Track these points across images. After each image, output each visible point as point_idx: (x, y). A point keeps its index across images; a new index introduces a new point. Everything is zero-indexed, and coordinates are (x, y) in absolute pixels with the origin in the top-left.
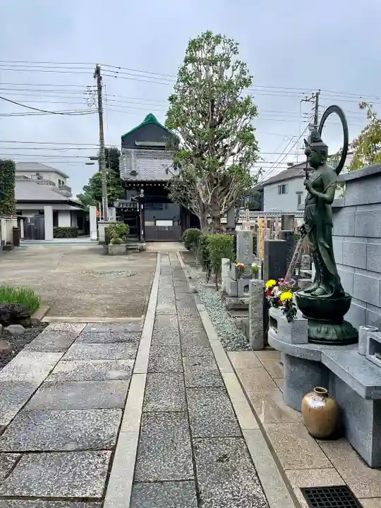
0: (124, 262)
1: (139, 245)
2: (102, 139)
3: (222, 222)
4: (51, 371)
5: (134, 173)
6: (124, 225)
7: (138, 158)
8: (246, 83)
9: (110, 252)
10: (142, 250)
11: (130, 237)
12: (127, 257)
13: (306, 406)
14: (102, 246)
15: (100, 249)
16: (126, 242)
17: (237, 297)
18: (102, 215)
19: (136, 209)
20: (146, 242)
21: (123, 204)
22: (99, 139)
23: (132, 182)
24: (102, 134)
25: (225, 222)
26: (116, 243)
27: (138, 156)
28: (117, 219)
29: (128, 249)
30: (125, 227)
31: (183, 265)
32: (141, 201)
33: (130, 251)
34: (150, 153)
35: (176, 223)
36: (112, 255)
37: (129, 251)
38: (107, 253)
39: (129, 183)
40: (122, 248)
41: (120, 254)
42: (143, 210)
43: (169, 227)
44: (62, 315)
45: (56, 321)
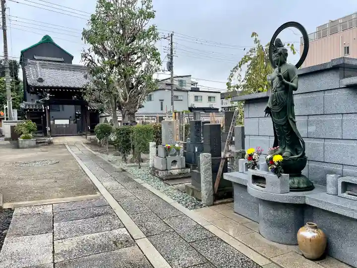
0: (39, 153)
1: (47, 139)
2: (6, 51)
3: (118, 120)
4: (53, 252)
5: (41, 80)
6: (32, 123)
7: (43, 68)
8: (151, 16)
9: (20, 146)
10: (50, 143)
11: (36, 133)
12: (39, 149)
13: (305, 238)
14: (8, 142)
15: (7, 144)
16: (34, 137)
17: (167, 170)
18: (7, 115)
19: (42, 109)
20: (52, 136)
21: (29, 105)
22: (3, 51)
23: (39, 87)
24: (5, 47)
25: (121, 120)
26: (27, 138)
27: (43, 66)
28: (18, 119)
29: (37, 143)
30: (33, 125)
31: (94, 153)
32: (46, 103)
33: (40, 144)
34: (53, 64)
35: (72, 122)
36: (23, 148)
37: (38, 144)
38: (17, 147)
39: (36, 88)
40: (32, 142)
41: (31, 147)
42: (49, 111)
43: (66, 125)
44: (21, 200)
45: (19, 206)
